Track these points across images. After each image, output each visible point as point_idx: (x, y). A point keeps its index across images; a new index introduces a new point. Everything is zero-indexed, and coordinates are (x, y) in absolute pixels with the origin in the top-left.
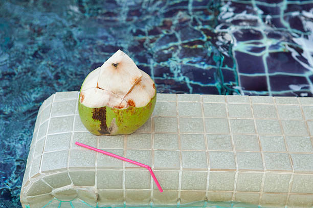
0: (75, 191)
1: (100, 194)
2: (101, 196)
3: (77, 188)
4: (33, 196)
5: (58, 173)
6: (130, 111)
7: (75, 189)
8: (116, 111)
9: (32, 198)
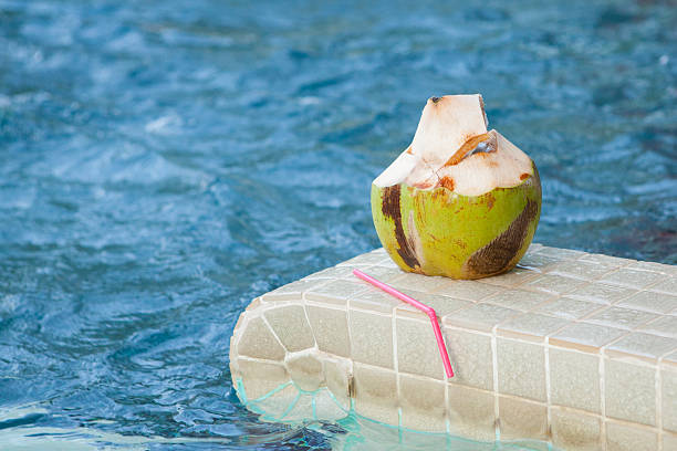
0: (319, 363)
1: (356, 376)
2: (358, 382)
3: (322, 357)
4: (250, 359)
5: (289, 303)
6: (440, 197)
7: (319, 358)
8: (414, 193)
9: (247, 362)
